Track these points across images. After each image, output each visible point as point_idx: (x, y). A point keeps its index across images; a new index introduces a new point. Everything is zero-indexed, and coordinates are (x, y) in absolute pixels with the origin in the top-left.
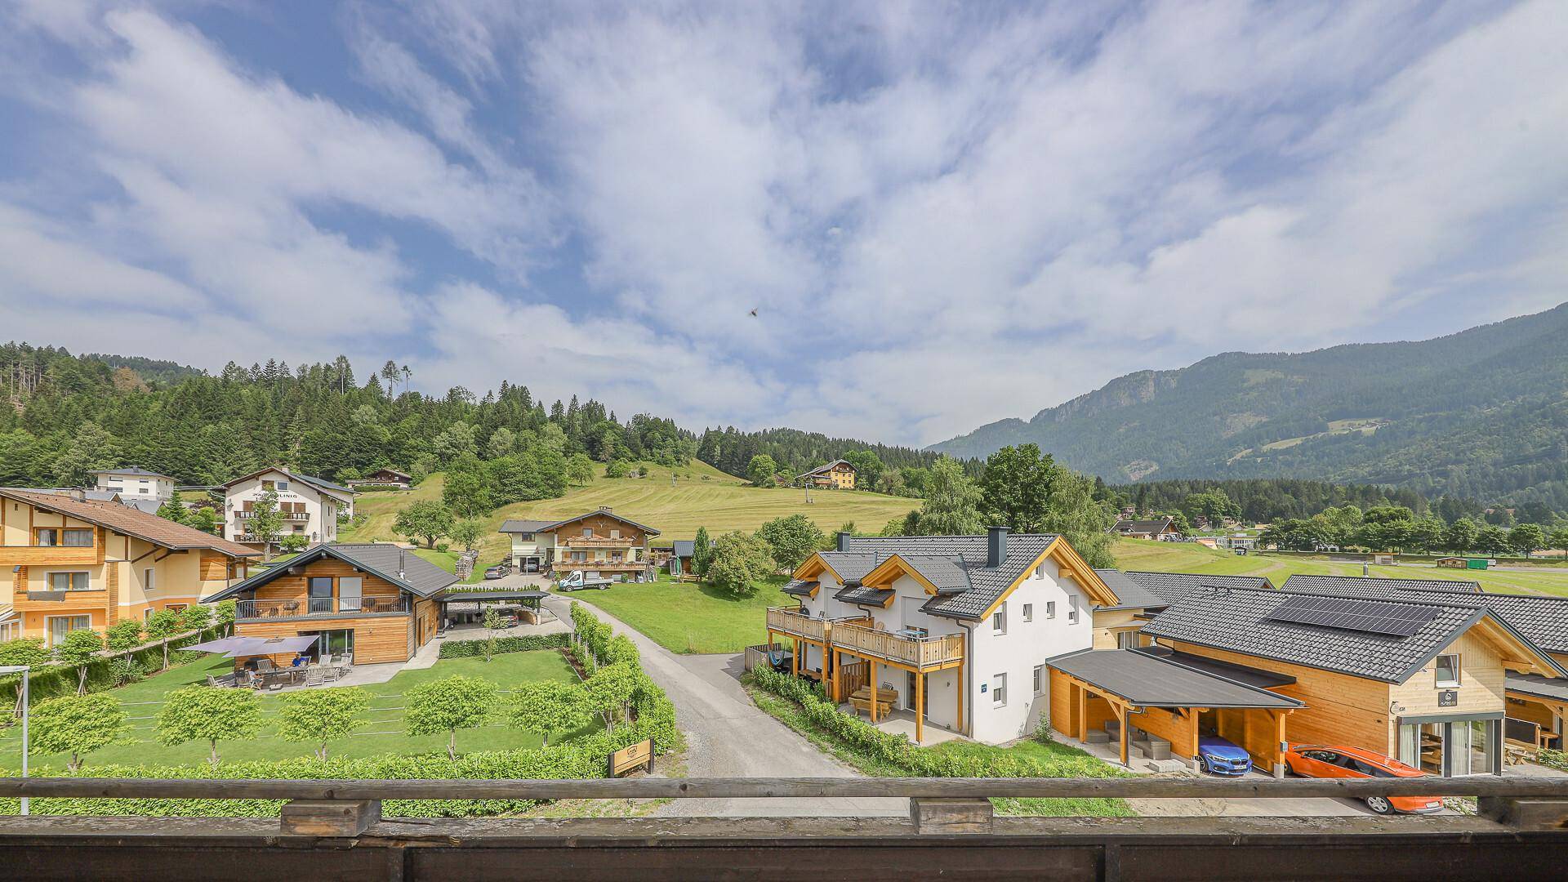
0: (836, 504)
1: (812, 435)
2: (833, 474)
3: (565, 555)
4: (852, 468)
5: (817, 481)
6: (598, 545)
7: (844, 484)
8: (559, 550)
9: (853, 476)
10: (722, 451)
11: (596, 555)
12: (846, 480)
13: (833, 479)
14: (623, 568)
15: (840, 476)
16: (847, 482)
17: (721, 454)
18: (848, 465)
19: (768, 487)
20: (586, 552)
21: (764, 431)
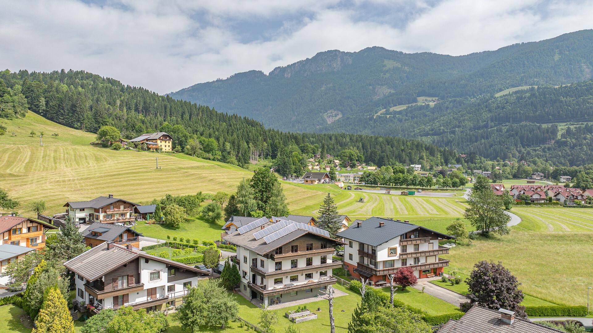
0: (173, 170)
1: (109, 80)
2: (159, 141)
3: (104, 217)
4: (170, 138)
5: (150, 147)
6: (118, 212)
7: (165, 148)
8: (102, 216)
9: (171, 143)
10: (47, 103)
11: (115, 216)
12: (166, 146)
13: (159, 145)
14: (127, 220)
15: (163, 143)
16: (167, 146)
17: (46, 104)
18: (168, 136)
19: (115, 149)
20: (112, 215)
21: (63, 70)
